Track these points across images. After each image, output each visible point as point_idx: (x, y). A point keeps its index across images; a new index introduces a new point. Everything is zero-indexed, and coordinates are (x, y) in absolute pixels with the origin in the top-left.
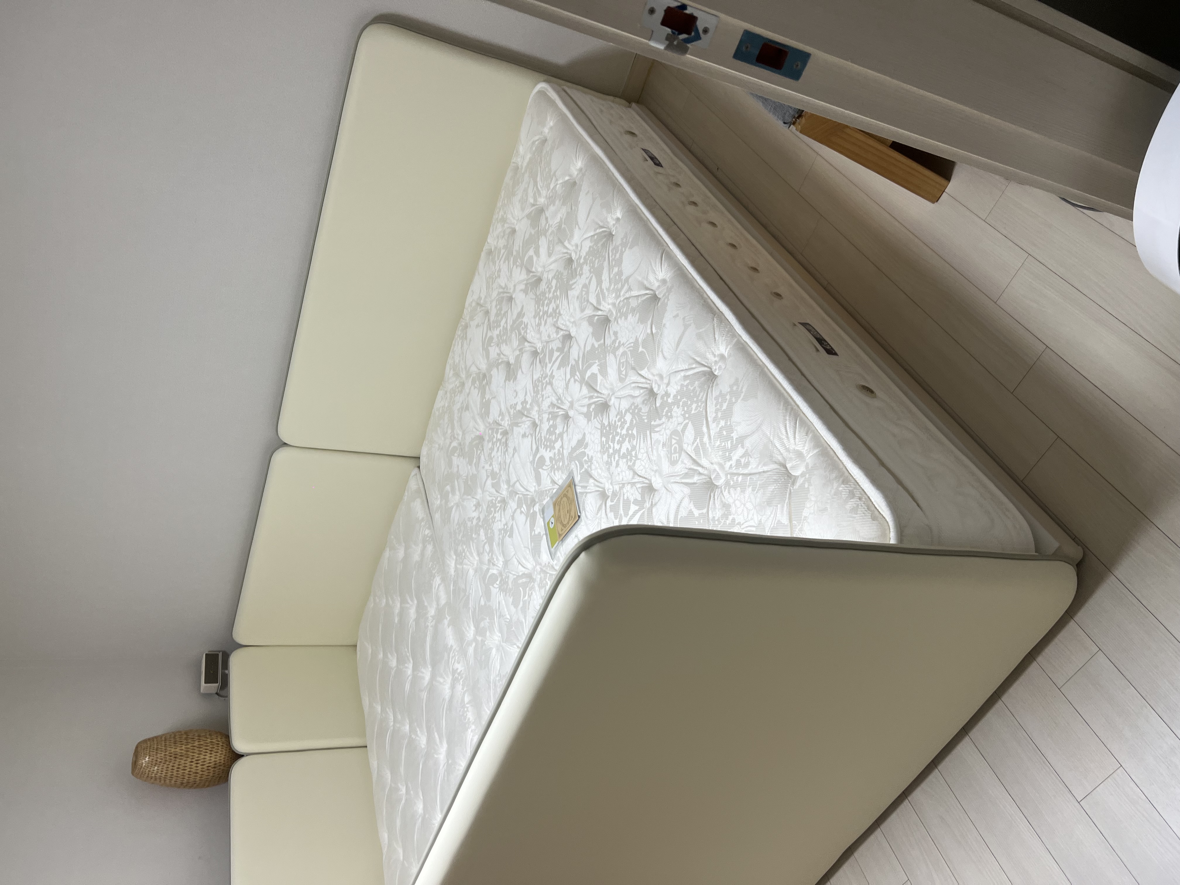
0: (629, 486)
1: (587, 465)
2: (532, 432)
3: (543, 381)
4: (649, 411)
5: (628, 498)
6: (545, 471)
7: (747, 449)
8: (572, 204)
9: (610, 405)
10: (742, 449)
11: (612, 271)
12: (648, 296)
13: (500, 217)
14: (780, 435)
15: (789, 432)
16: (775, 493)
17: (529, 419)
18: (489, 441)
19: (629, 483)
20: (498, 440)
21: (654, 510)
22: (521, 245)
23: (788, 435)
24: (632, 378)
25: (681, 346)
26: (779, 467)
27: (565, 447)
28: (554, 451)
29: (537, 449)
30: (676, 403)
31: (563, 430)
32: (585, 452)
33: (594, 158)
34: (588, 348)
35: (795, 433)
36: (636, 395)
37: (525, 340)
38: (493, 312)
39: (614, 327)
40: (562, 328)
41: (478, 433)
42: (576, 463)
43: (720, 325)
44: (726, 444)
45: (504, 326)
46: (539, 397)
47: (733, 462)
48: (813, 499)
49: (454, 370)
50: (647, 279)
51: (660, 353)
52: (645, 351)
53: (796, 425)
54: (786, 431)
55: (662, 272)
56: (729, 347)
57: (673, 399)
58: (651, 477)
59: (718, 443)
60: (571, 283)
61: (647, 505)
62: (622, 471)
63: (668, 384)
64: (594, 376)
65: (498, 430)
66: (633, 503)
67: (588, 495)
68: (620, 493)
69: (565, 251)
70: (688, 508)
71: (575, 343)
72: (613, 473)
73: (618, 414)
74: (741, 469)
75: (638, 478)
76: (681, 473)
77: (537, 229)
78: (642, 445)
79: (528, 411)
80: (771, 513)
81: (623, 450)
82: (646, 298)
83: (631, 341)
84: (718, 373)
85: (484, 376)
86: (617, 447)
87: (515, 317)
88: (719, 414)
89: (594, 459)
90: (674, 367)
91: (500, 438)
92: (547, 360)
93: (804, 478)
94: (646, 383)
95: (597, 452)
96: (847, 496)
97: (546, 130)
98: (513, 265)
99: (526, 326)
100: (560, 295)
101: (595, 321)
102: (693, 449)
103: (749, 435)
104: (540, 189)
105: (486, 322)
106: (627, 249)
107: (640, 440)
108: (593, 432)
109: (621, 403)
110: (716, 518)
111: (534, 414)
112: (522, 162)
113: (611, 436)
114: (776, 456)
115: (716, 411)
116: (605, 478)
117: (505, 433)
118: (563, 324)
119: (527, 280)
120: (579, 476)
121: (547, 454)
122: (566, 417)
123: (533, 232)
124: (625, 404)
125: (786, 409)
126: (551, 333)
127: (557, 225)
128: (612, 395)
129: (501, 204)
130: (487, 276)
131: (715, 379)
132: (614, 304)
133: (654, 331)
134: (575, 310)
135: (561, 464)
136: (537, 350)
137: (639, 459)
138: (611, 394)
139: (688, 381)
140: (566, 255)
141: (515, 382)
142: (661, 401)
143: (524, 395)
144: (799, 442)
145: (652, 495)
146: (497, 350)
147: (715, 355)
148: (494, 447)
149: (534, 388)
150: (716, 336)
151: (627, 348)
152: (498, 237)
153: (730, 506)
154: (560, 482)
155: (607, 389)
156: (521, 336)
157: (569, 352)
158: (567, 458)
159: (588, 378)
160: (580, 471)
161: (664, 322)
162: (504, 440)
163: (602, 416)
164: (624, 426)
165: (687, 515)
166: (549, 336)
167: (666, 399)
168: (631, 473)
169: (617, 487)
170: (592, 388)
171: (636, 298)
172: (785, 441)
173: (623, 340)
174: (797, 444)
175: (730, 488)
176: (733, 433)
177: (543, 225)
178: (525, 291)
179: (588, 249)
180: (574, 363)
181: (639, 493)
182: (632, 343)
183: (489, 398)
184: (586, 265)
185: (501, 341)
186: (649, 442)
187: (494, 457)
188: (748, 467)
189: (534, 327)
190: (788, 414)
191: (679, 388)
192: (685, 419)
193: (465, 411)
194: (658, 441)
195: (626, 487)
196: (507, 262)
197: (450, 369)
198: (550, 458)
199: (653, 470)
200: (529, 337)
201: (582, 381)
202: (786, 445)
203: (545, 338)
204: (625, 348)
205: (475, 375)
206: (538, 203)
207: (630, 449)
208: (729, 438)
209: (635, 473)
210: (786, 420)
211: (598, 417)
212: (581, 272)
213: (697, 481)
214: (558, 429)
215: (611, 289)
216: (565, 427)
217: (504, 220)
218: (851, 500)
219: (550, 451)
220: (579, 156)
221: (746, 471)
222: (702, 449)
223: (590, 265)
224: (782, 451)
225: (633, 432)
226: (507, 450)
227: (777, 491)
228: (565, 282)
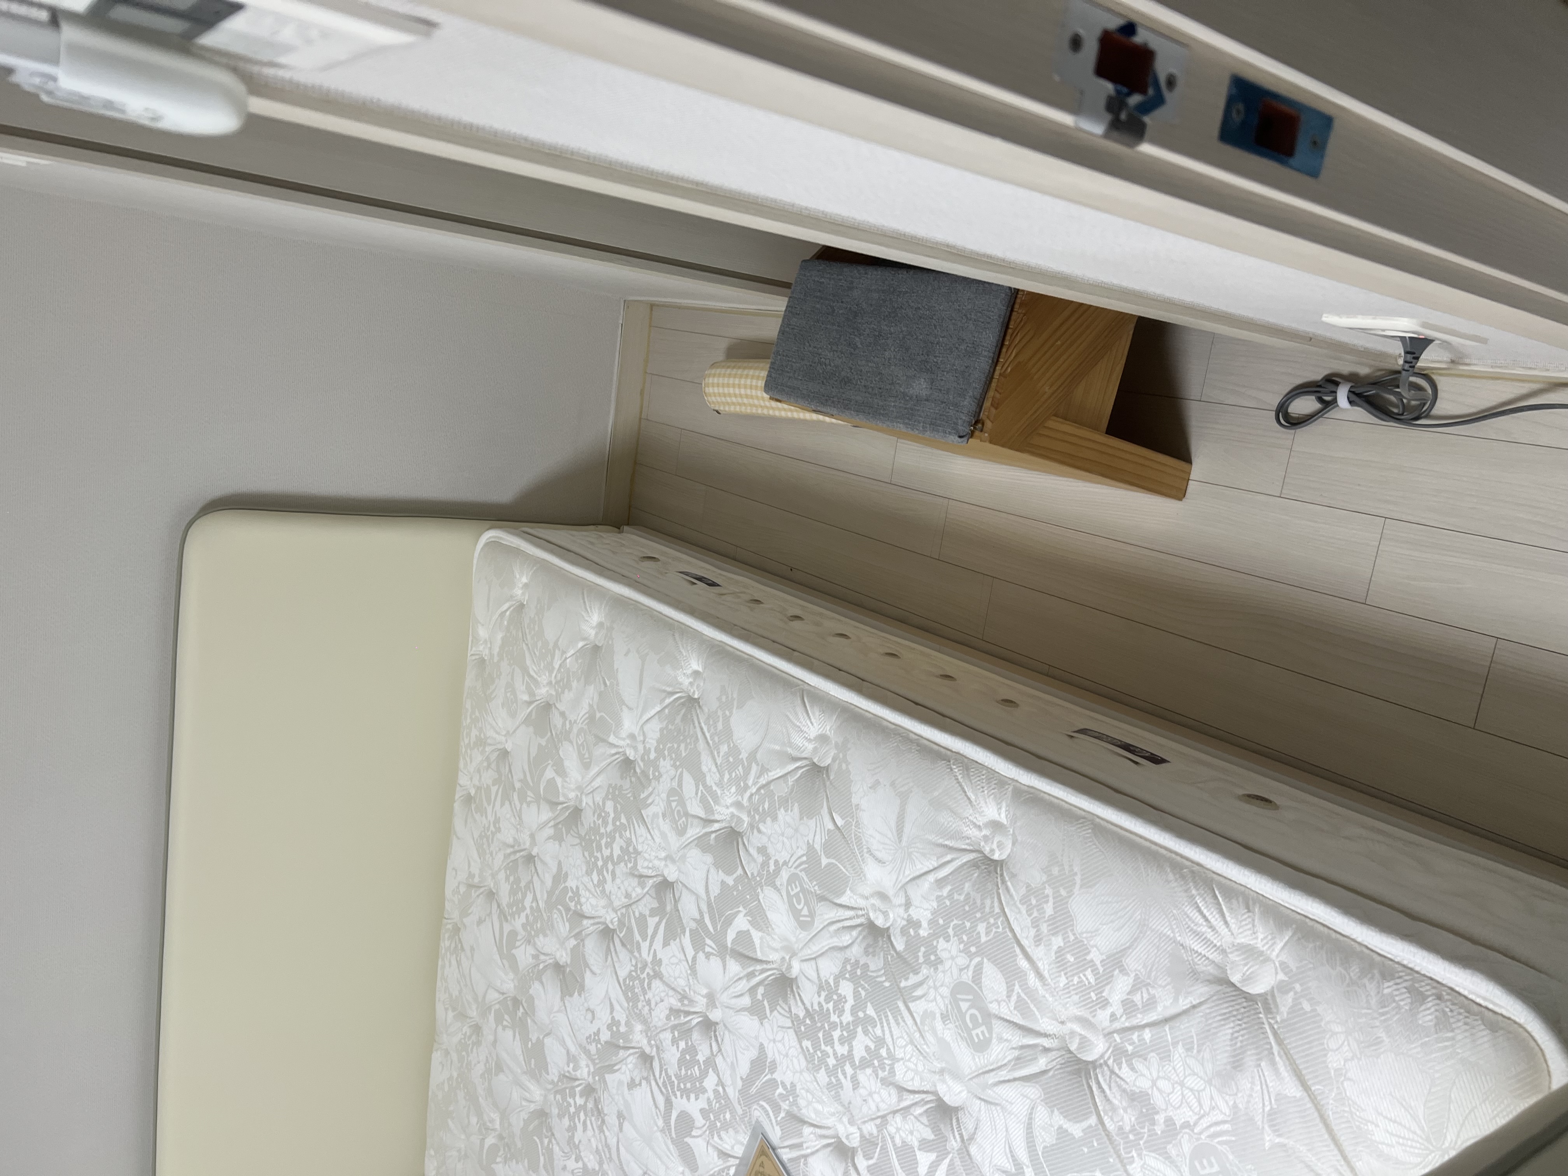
0: (898, 1118)
1: (787, 1102)
2: (645, 1075)
3: (642, 976)
4: (884, 965)
5: (903, 1142)
6: (699, 1139)
7: (1137, 975)
8: (603, 678)
9: (794, 976)
10: (1126, 978)
11: (718, 753)
12: (800, 772)
13: (473, 739)
14: (1195, 928)
15: (1209, 918)
16: (1242, 1042)
17: (631, 1051)
18: (561, 1116)
19: (895, 1112)
20: (579, 1109)
21: (973, 1149)
22: (526, 768)
23: (1209, 922)
24: (826, 917)
25: (908, 828)
26: (1220, 988)
27: (727, 1080)
28: (706, 1095)
29: (668, 1102)
30: (940, 932)
31: (712, 1051)
32: (775, 1079)
33: (619, 602)
34: (715, 890)
35: (1223, 915)
36: (845, 944)
37: (581, 916)
38: (504, 890)
39: (754, 841)
40: (649, 875)
41: (532, 1107)
42: (762, 1106)
43: (968, 775)
44: (1084, 979)
45: (531, 907)
46: (640, 1007)
47: (1116, 1007)
48: (1338, 1029)
49: (454, 1010)
50: (790, 744)
51: (866, 855)
52: (834, 861)
53: (1218, 900)
54: (1204, 917)
55: (813, 725)
56: (1004, 804)
57: (930, 929)
58: (935, 1086)
59: (1063, 981)
60: (642, 796)
61: (954, 1144)
62: (871, 1094)
63: (908, 905)
64: (743, 936)
65: (573, 1088)
66: (920, 1149)
67: (811, 1160)
68: (883, 1137)
69: (613, 751)
70: (1052, 1126)
71: (685, 891)
72: (850, 1103)
73: (821, 988)
74: (1139, 1016)
75: (912, 1097)
76: (1006, 1061)
77: (549, 734)
78: (896, 1032)
79: (626, 1036)
80: (1253, 1083)
81: (859, 1052)
82: (801, 775)
83: (800, 854)
84: (1000, 855)
85: (516, 1002)
86: (842, 1050)
87: (549, 883)
88: (1044, 928)
89: (798, 1087)
90: (907, 872)
91: (582, 1103)
92: (637, 937)
93: (1292, 994)
94: (858, 916)
95: (801, 1072)
96: (1409, 1000)
97: (518, 592)
98: (521, 804)
99: (577, 894)
100: (628, 822)
101: (712, 842)
102: (1012, 1008)
103: (1129, 948)
104: (535, 676)
105: (494, 911)
106: (734, 711)
107: (888, 1024)
108: (779, 1037)
109: (820, 966)
110: (1127, 1128)
111: (639, 1038)
112: (490, 648)
113: (821, 1035)
114: (1204, 968)
115: (1035, 924)
116: (833, 1114)
117: (589, 1091)
118: (648, 868)
119: (554, 819)
120: (777, 1129)
121: (694, 1106)
122: (708, 1026)
123: (543, 742)
124: (829, 968)
125: (1183, 877)
126: (630, 889)
127: (585, 717)
128: (791, 958)
129: (469, 721)
130: (476, 836)
131: (1002, 867)
132: (738, 805)
133: (840, 822)
134: (663, 835)
135: (728, 1116)
136: (607, 927)
137: (898, 1060)
138: (787, 958)
139: (949, 888)
140: (617, 756)
141: (583, 995)
142: (905, 938)
143: (608, 1011)
144: (1239, 929)
145: (954, 1121)
146: (531, 950)
147: (979, 826)
148: (575, 1124)
149: (625, 994)
150: (970, 794)
151: (796, 868)
152: (479, 771)
153: (1148, 1094)
154: (739, 1151)
155: (776, 950)
156: (571, 913)
157: (678, 910)
158: (739, 1102)
159: (732, 944)
160: (776, 1118)
161: (855, 800)
162: (590, 1105)
163: (786, 1001)
164: (843, 1007)
165: (1057, 1139)
166: (628, 896)
167: (915, 932)
168: (893, 1091)
169: (870, 1128)
170: (746, 958)
171: (781, 781)
172: (1210, 935)
173: (783, 856)
174: (1235, 934)
175: (1132, 1059)
176: (1089, 952)
177: (559, 726)
178: (558, 837)
179: (658, 735)
180: (693, 925)
181: (926, 1126)
182: (803, 856)
183: (538, 1038)
184: (664, 760)
185: (533, 933)
186: (910, 1022)
187: (580, 1141)
188: (1156, 1007)
189: (593, 890)
190: (1191, 884)
191: (935, 905)
192: (971, 956)
193: (496, 1075)
194: (928, 1015)
195: (893, 1123)
196: (507, 803)
197: (446, 1009)
198: (702, 1111)
199: (935, 1072)
200: (587, 909)
201: (723, 951)
202: (1215, 942)
203: (619, 901)
204: (792, 869)
205: (497, 1006)
206: (537, 698)
207: (873, 1047)
208: (1083, 964)
209: (901, 1089)
210: (1192, 897)
211: (778, 1007)
212: (657, 774)
213: (1046, 1066)
214: (700, 1053)
215: (726, 780)
216: (714, 1045)
217: (481, 742)
218: (1423, 1007)
219: (697, 1099)
220: (590, 607)
221: (1153, 1017)
222: (1031, 1001)
223: (671, 757)
224: (1211, 957)
225: (868, 1012)
226: (603, 1121)
227: (1242, 1036)
228: (632, 798)
